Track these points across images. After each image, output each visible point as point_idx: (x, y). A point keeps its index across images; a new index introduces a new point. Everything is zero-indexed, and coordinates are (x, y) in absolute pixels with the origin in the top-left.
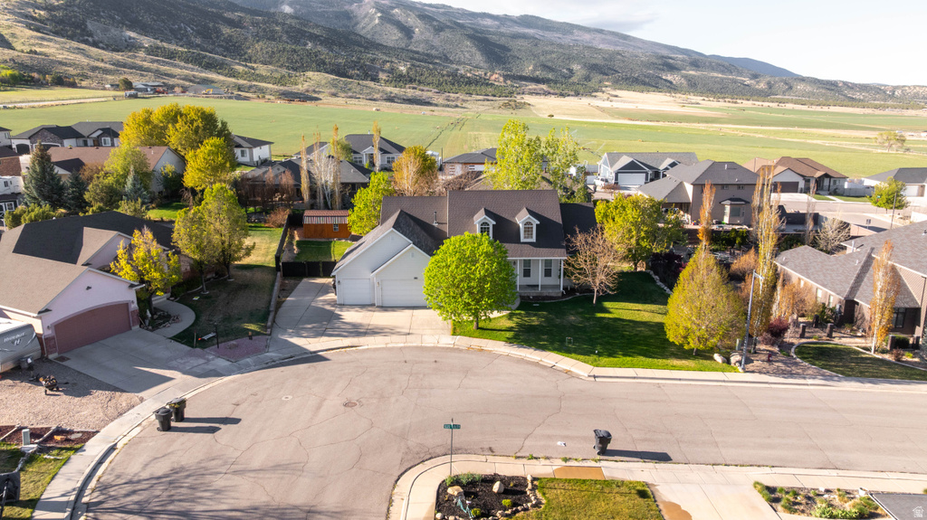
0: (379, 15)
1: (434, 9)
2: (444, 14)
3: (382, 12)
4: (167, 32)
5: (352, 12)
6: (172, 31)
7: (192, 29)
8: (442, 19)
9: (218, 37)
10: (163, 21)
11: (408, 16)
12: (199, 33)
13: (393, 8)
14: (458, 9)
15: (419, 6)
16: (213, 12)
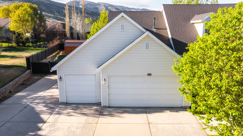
0: (105, 8)
1: (119, 7)
2: (122, 8)
3: (106, 7)
4: (49, 12)
5: (98, 8)
6: (50, 11)
7: (56, 11)
8: (121, 9)
9: (62, 13)
10: (48, 9)
11: (113, 8)
12: (57, 12)
13: (109, 7)
14: (126, 7)
15: (116, 6)
16: (61, 7)
